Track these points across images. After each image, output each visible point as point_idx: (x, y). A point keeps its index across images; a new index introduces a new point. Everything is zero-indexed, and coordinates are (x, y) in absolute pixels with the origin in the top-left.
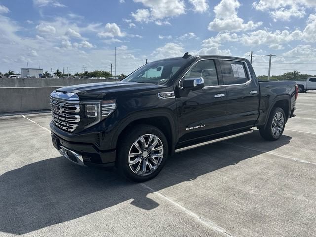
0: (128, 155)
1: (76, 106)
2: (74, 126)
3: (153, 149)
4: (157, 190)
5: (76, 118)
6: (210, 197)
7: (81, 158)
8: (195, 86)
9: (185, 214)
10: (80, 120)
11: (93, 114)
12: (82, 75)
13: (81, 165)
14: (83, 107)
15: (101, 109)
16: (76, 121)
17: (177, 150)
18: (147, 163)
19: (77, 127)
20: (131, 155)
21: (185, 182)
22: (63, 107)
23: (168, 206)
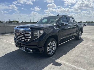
0: (47, 48)
1: (29, 32)
2: (29, 40)
3: (53, 45)
4: (57, 59)
5: (29, 37)
6: (75, 59)
7: (31, 50)
8: (65, 24)
9: (72, 66)
10: (31, 37)
11: (36, 35)
12: (9, 22)
13: (31, 53)
14: (32, 33)
15: (39, 33)
16: (29, 38)
17: (59, 45)
18: (52, 50)
19: (30, 40)
20: (48, 48)
21: (64, 55)
22: (22, 33)
23: (65, 64)
